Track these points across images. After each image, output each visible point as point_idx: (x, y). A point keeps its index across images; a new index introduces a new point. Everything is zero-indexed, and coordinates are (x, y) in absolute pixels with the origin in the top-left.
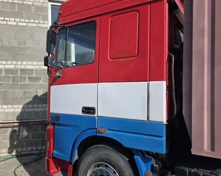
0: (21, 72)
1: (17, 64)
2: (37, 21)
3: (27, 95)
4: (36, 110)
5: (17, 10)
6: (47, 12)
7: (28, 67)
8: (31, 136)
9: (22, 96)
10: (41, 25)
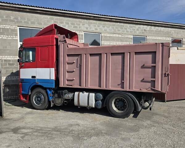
0: (4, 61)
1: (2, 57)
2: (12, 37)
3: (8, 72)
4: (13, 79)
5: (1, 31)
6: (17, 32)
7: (8, 59)
8: (10, 91)
9: (5, 72)
10: (14, 38)
